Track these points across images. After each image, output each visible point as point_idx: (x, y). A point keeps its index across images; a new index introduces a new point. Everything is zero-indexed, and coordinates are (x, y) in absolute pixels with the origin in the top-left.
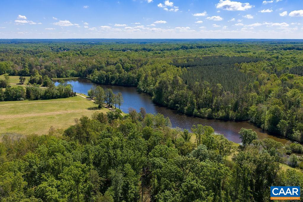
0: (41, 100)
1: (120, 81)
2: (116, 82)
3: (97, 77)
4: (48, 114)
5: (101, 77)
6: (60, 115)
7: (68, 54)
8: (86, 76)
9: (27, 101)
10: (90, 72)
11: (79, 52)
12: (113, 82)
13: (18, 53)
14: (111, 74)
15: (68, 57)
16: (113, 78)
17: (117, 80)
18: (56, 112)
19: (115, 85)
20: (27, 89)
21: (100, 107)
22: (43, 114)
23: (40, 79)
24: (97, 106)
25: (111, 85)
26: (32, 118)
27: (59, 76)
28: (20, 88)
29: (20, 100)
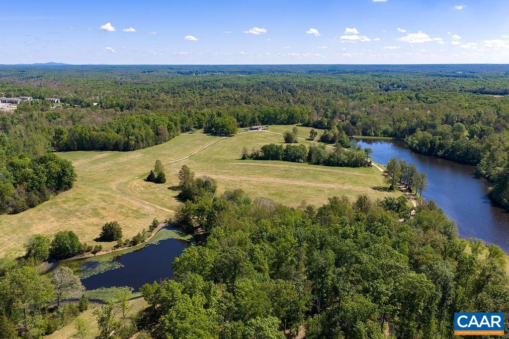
0: (323, 165)
1: (453, 152)
2: (445, 153)
3: (416, 142)
4: (319, 185)
5: (423, 143)
6: (333, 189)
7: (394, 97)
8: (404, 137)
9: (306, 164)
10: (412, 131)
11: (413, 95)
12: (440, 153)
13: (328, 91)
14: (440, 139)
15: (392, 102)
16: (441, 146)
17: (448, 151)
18: (328, 185)
19: (442, 157)
20: (310, 148)
21: (391, 189)
22: (313, 184)
23: (335, 136)
24: (389, 185)
25: (437, 156)
26: (299, 187)
27: (364, 134)
28: (302, 147)
29: (298, 162)
